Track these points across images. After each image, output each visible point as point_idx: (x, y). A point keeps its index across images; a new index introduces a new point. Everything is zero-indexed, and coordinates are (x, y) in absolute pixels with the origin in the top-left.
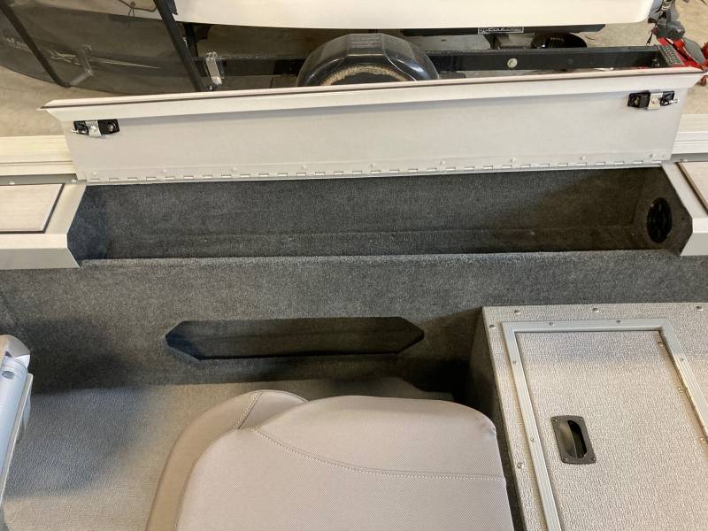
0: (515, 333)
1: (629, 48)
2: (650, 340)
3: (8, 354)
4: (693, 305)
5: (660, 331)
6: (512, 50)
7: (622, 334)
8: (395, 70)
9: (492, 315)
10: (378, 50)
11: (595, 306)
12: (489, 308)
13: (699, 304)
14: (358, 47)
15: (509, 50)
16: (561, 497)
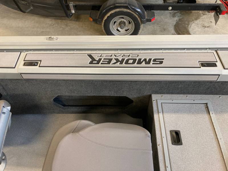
0: (161, 103)
1: (209, 4)
2: (203, 107)
3: (3, 107)
4: (218, 96)
5: (207, 104)
6: (170, 4)
7: (195, 104)
8: (131, 10)
9: (154, 97)
10: (125, 3)
11: (187, 95)
12: (154, 95)
13: (220, 96)
14: (119, 2)
15: (169, 4)
16: (171, 155)
